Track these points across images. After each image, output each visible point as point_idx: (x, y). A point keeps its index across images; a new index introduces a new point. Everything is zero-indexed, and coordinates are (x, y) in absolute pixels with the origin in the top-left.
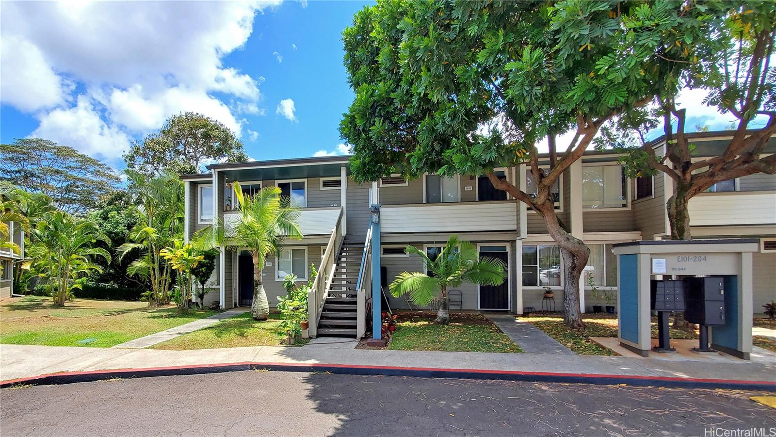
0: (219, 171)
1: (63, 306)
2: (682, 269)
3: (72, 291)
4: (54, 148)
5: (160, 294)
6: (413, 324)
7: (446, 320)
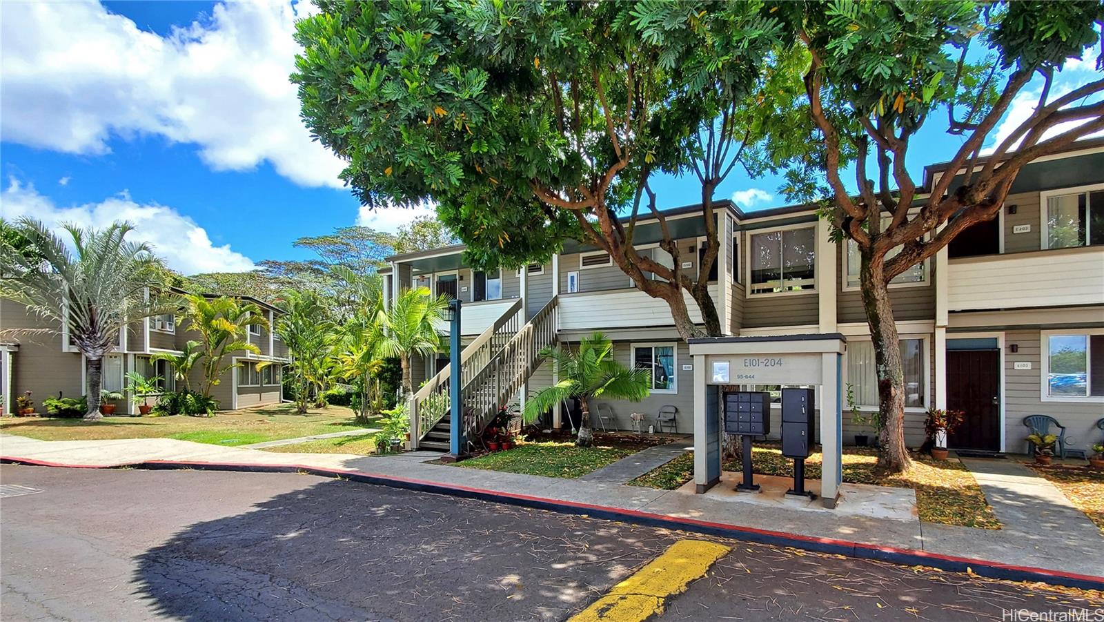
0: (399, 263)
1: (306, 413)
2: (750, 377)
3: (327, 397)
4: (373, 236)
5: (375, 402)
6: (557, 444)
7: (585, 441)
